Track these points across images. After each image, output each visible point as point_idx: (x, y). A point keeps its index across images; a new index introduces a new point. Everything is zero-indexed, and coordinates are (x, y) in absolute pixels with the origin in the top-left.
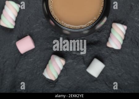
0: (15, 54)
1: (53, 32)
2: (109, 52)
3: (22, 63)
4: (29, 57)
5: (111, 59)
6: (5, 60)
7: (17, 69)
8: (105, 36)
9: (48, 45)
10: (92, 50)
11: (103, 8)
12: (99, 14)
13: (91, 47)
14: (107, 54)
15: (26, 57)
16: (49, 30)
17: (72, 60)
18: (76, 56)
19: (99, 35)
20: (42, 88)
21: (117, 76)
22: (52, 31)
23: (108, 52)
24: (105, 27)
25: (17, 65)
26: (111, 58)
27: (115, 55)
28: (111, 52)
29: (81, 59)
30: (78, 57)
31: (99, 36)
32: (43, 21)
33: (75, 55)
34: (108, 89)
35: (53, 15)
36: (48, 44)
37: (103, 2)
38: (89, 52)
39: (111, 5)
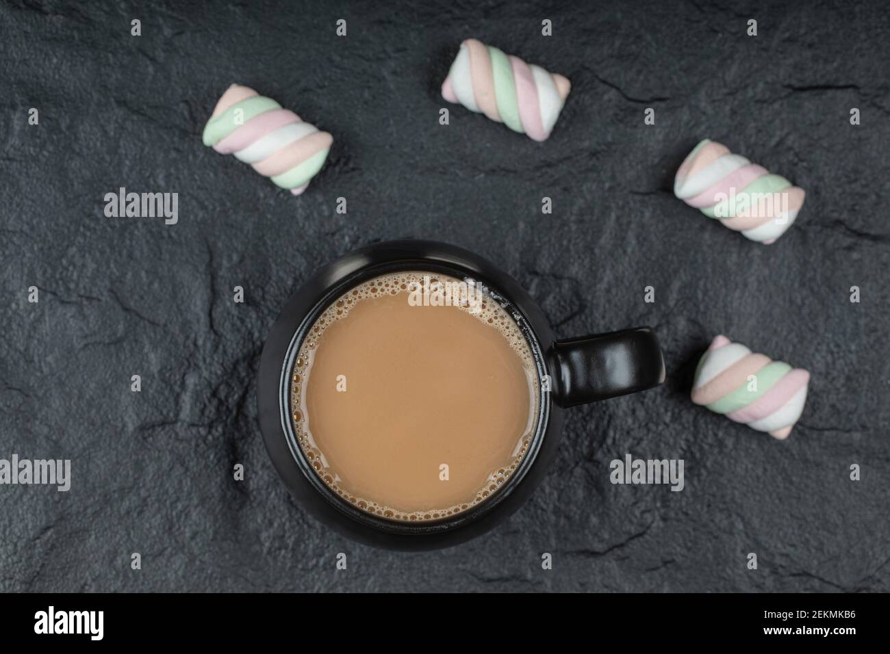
0: (186, 102)
1: (290, 282)
2: (193, 544)
3: (145, 136)
4: (172, 171)
5: (161, 553)
6: (161, 56)
7: (120, 112)
8: (271, 524)
9: (230, 258)
10: (206, 466)
11: (383, 515)
12: (358, 500)
13: (219, 461)
14: (188, 535)
15: (173, 154)
16: (301, 263)
17: (160, 372)
18: (177, 389)
19: (273, 494)
20: (26, 228)
21: (82, 582)
22: (296, 280)
23: (192, 538)
24: (310, 526)
25: (138, 112)
26: (167, 552)
27: (180, 573)
28: (196, 551)
29: (165, 412)
30: (172, 400)
31: (269, 494)
32: (343, 237)
33: (183, 385)
34: (19, 538)
35: (355, 293)
36: (235, 258)
37: (409, 520)
38: (196, 451)
39: (413, 554)
